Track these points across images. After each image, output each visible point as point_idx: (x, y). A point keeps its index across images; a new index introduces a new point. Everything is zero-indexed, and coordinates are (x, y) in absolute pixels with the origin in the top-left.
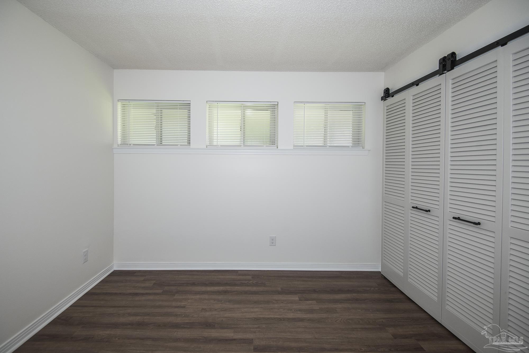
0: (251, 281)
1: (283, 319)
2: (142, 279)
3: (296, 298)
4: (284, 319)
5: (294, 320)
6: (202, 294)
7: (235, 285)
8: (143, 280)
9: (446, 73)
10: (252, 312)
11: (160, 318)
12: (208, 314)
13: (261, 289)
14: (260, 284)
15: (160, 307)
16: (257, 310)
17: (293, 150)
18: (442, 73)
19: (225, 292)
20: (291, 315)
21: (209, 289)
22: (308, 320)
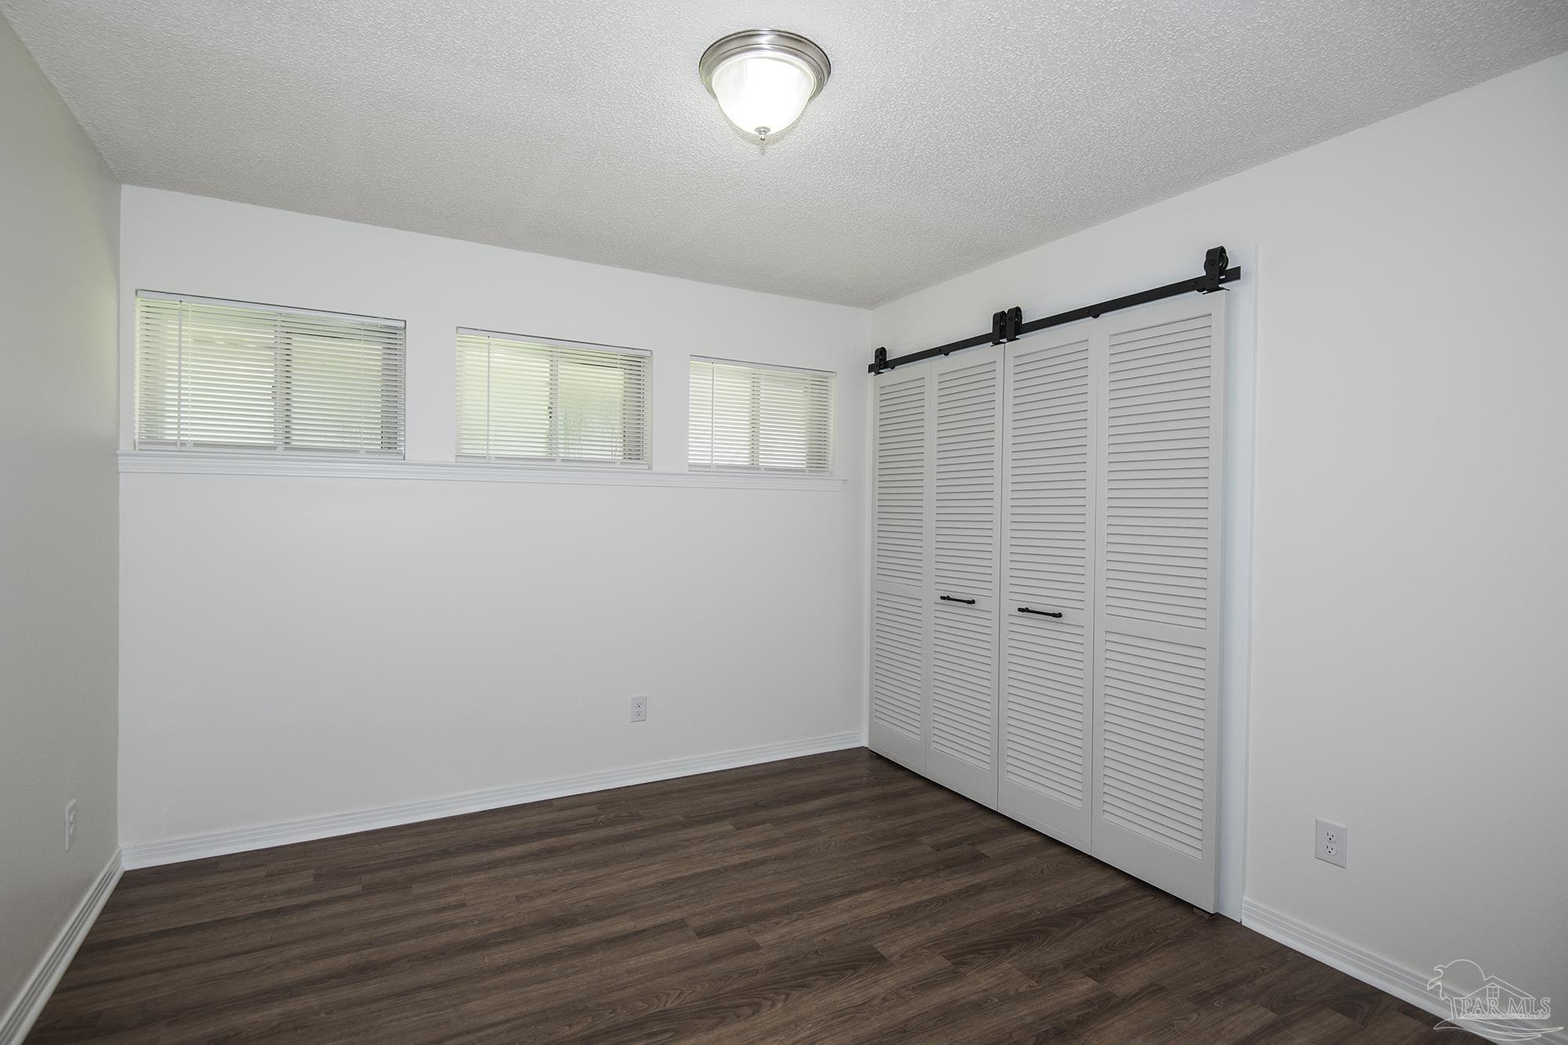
0: (600, 815)
1: (723, 871)
2: (262, 873)
3: (727, 826)
4: (726, 869)
5: (746, 865)
6: (489, 869)
7: (564, 832)
8: (266, 876)
9: (1005, 343)
10: (647, 874)
11: (412, 942)
12: (539, 903)
13: (637, 826)
14: (625, 817)
15: (388, 921)
16: (654, 868)
17: (689, 475)
18: (997, 342)
19: (551, 852)
20: (737, 860)
21: (500, 854)
22: (775, 859)
